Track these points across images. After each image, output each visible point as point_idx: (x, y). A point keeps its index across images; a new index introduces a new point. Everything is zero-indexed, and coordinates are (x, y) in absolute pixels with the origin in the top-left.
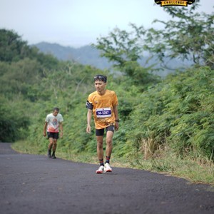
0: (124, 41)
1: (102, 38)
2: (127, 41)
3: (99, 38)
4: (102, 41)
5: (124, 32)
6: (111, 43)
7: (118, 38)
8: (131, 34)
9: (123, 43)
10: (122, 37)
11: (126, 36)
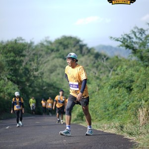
0: (142, 36)
1: (125, 35)
2: (144, 36)
3: (123, 35)
4: (125, 37)
5: (142, 29)
6: (133, 38)
7: (137, 34)
8: (147, 30)
9: (141, 37)
10: (141, 33)
11: (144, 32)
